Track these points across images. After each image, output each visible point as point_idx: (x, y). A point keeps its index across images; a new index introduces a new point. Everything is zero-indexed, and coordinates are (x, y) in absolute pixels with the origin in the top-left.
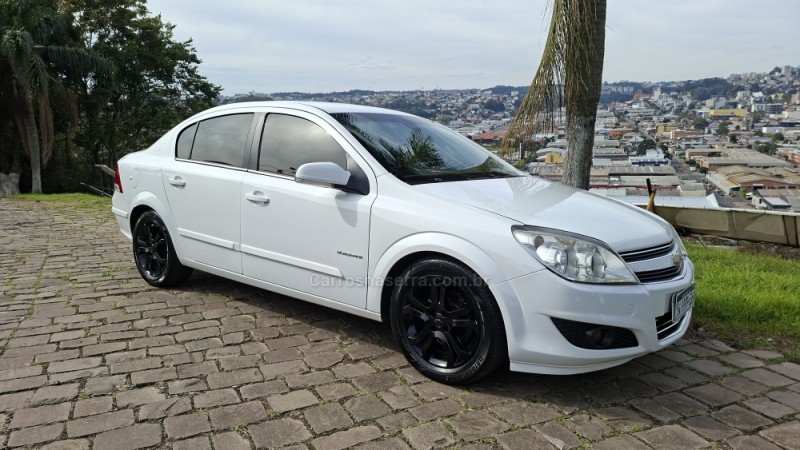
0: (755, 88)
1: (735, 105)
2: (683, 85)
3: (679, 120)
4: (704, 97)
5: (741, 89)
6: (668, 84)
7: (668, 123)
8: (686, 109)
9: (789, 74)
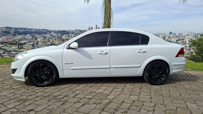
0: (73, 33)
1: (69, 37)
2: (58, 31)
3: (58, 39)
4: (63, 34)
5: (70, 33)
6: (55, 31)
7: (56, 40)
8: (59, 37)
9: (78, 31)
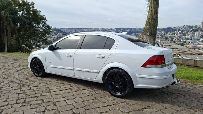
0: (179, 30)
1: (174, 34)
2: (162, 29)
3: (161, 37)
4: (167, 32)
5: (176, 30)
7: (159, 38)
8: (163, 35)
9: (187, 27)
